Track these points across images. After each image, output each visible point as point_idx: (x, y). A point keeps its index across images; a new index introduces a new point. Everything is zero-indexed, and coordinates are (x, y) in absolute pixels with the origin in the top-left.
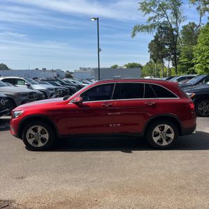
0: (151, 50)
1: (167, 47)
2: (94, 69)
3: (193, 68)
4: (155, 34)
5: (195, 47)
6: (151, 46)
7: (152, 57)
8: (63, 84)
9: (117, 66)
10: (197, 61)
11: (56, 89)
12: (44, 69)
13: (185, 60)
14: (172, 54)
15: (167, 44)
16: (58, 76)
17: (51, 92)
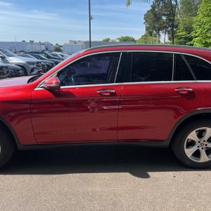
0: (146, 21)
1: (164, 18)
2: (84, 42)
3: (191, 42)
4: (152, 4)
5: (195, 19)
6: (146, 17)
7: (147, 29)
8: (48, 57)
9: (109, 39)
10: (197, 35)
11: (38, 63)
12: (32, 42)
13: (184, 33)
14: (170, 26)
15: (164, 15)
16: (47, 49)
17: (32, 66)
